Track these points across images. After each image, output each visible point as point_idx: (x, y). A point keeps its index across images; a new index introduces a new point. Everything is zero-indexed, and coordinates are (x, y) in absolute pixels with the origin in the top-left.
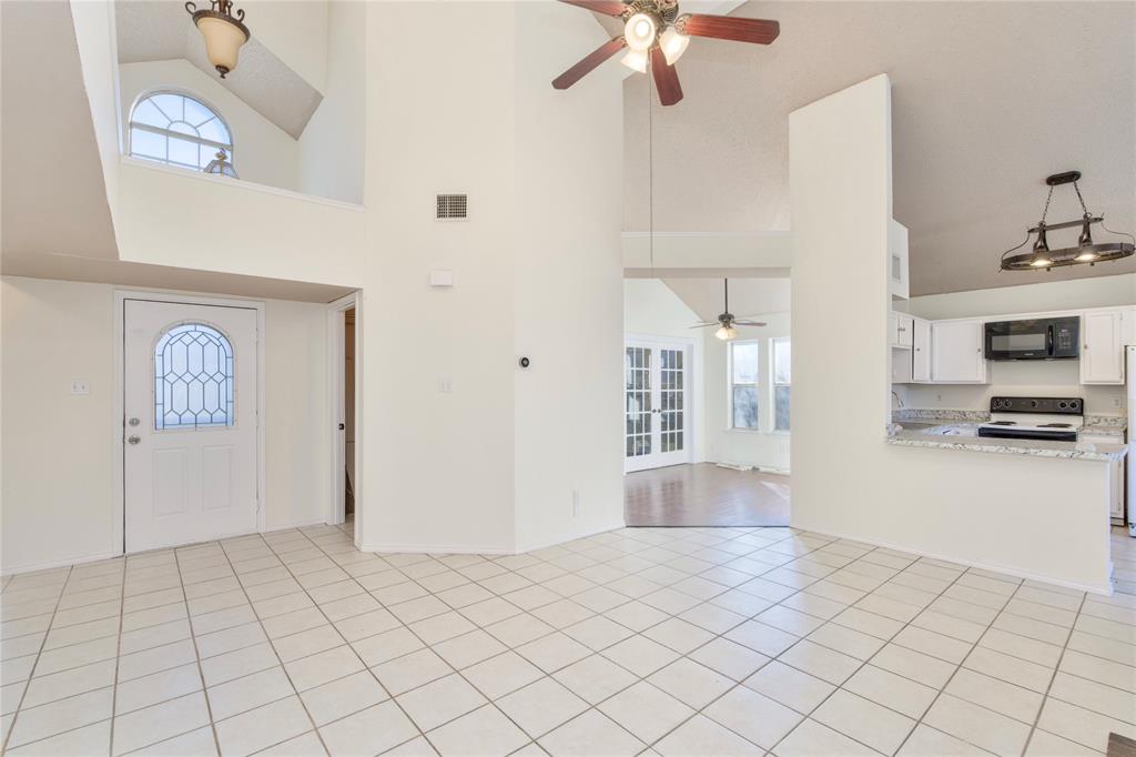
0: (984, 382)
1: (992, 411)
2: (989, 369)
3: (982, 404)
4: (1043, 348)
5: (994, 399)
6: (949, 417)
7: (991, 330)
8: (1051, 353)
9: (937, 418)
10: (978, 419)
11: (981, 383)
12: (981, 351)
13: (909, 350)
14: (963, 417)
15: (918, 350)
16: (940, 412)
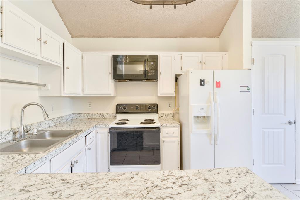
0: (113, 95)
1: (117, 113)
2: (116, 87)
3: (112, 109)
4: (142, 73)
5: (118, 105)
6: (95, 117)
7: (116, 60)
8: (145, 77)
9: (89, 119)
10: (110, 118)
11: (111, 95)
12: (111, 74)
13: (60, 67)
14: (103, 117)
15: (68, 68)
16: (90, 115)
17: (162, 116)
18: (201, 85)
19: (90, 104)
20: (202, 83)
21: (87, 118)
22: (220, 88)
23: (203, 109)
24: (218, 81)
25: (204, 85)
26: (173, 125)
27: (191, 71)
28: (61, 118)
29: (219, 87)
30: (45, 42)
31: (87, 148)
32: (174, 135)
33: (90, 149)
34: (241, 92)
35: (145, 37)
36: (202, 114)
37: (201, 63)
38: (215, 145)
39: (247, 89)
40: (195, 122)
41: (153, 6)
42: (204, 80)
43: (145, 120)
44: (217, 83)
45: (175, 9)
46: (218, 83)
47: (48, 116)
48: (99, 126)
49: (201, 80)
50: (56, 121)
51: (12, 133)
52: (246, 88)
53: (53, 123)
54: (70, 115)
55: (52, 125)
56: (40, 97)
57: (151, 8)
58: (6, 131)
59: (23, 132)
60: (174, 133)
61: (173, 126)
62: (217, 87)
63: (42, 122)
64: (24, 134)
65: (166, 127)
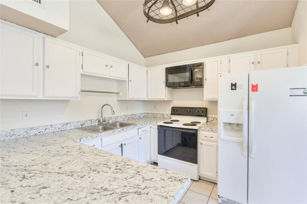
1: (172, 114)
3: (169, 111)
4: (188, 81)
5: (173, 108)
8: (191, 83)
9: (154, 117)
10: (168, 118)
11: (166, 100)
12: (165, 83)
13: (126, 81)
14: (163, 116)
15: (131, 81)
16: (155, 114)
17: (213, 120)
18: (232, 89)
19: (155, 106)
20: (233, 87)
21: (153, 116)
22: (258, 92)
23: (233, 115)
24: (255, 84)
25: (236, 89)
26: (211, 129)
27: (220, 75)
28: (133, 115)
29: (256, 90)
30: (111, 67)
31: (139, 137)
32: (212, 139)
33: (141, 139)
34: (291, 96)
35: (197, 47)
36: (233, 120)
37: (253, 64)
38: (249, 158)
39: (304, 93)
40: (225, 129)
41: (178, 21)
42: (236, 83)
43: (191, 122)
44: (253, 86)
45: (199, 17)
46: (255, 86)
47: (114, 112)
48: (152, 123)
49: (232, 83)
50: (129, 117)
51: (97, 121)
52: (302, 91)
53: (127, 117)
54: (142, 114)
55: (126, 119)
56: (118, 100)
57: (177, 23)
58: (94, 119)
59: (102, 121)
60: (212, 137)
61: (212, 131)
62: (253, 90)
63: (118, 116)
64: (103, 123)
65: (204, 130)
